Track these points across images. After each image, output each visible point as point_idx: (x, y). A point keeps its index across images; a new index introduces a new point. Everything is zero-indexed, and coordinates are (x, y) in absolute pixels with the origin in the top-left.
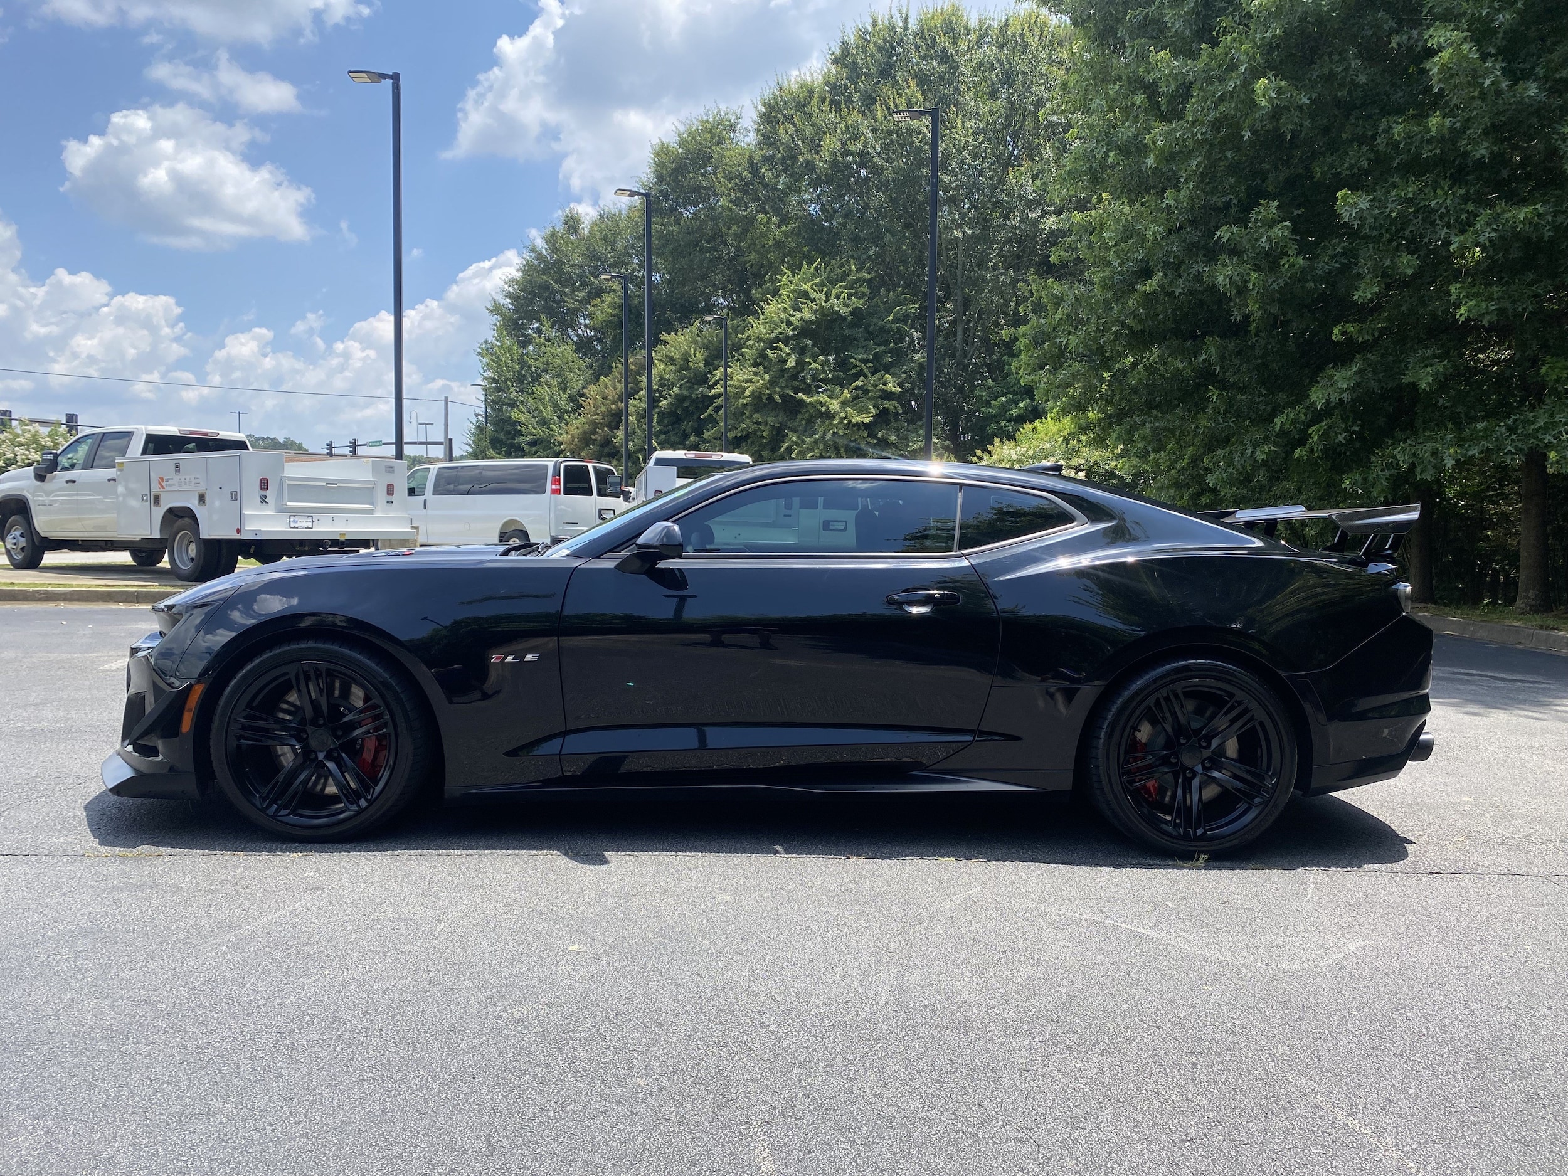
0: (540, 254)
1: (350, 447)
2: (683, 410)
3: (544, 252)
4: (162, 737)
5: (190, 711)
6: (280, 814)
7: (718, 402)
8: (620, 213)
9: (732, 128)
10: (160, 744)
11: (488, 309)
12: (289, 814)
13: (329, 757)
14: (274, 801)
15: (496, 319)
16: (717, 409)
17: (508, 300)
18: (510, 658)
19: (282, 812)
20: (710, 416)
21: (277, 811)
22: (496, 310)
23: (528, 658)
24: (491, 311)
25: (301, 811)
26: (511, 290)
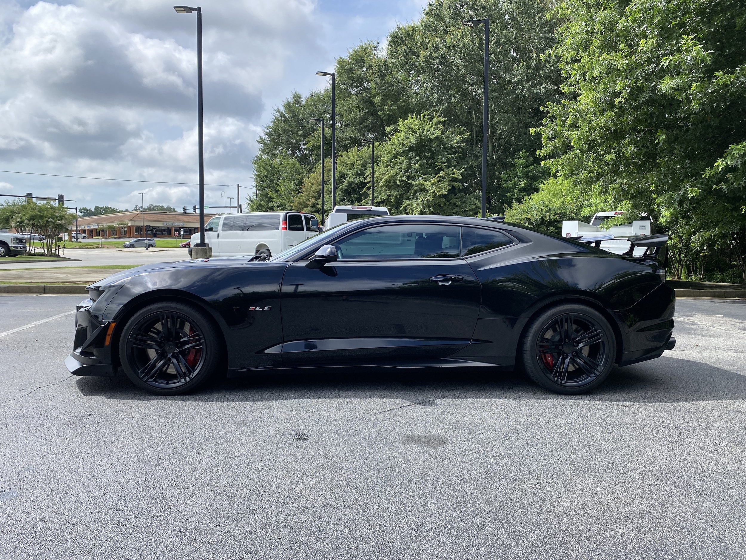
0: (282, 113)
1: (194, 209)
2: (352, 189)
3: (284, 112)
4: (96, 347)
5: (109, 335)
6: (149, 380)
7: (368, 185)
8: (320, 92)
9: (375, 48)
10: (95, 351)
11: (258, 141)
12: (152, 381)
13: (173, 356)
14: (146, 375)
15: (261, 146)
16: (368, 189)
17: (267, 136)
18: (257, 309)
19: (150, 380)
20: (365, 192)
21: (148, 379)
22: (261, 141)
23: (266, 308)
24: (259, 142)
25: (159, 381)
26: (268, 131)
